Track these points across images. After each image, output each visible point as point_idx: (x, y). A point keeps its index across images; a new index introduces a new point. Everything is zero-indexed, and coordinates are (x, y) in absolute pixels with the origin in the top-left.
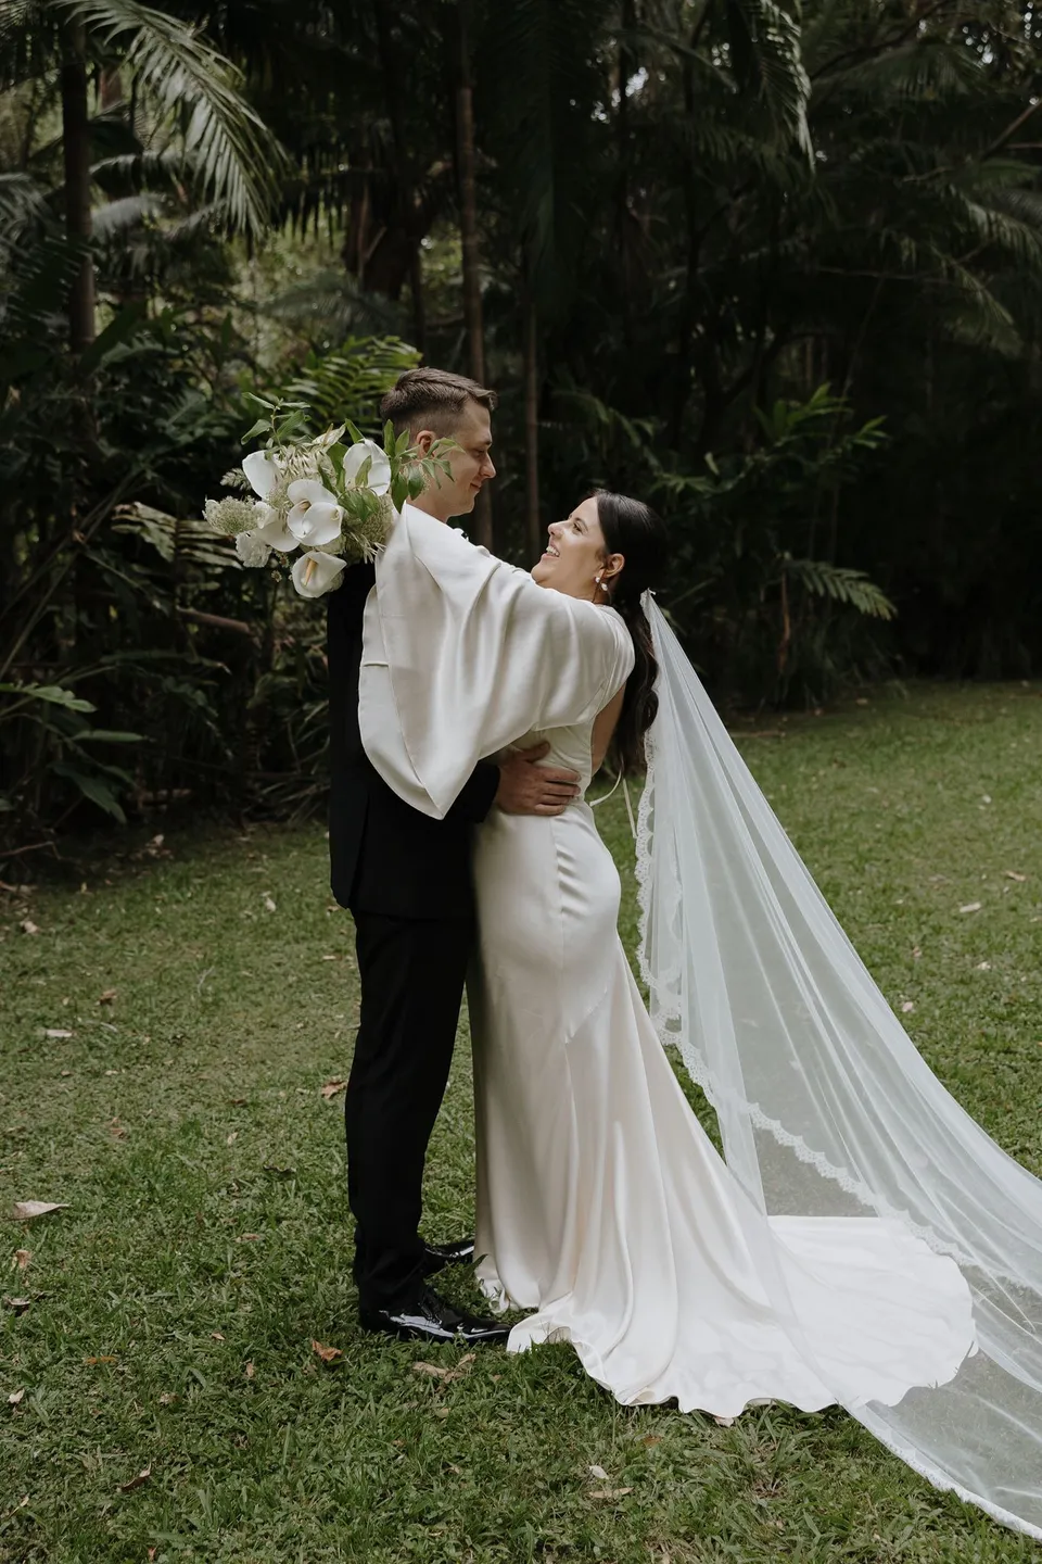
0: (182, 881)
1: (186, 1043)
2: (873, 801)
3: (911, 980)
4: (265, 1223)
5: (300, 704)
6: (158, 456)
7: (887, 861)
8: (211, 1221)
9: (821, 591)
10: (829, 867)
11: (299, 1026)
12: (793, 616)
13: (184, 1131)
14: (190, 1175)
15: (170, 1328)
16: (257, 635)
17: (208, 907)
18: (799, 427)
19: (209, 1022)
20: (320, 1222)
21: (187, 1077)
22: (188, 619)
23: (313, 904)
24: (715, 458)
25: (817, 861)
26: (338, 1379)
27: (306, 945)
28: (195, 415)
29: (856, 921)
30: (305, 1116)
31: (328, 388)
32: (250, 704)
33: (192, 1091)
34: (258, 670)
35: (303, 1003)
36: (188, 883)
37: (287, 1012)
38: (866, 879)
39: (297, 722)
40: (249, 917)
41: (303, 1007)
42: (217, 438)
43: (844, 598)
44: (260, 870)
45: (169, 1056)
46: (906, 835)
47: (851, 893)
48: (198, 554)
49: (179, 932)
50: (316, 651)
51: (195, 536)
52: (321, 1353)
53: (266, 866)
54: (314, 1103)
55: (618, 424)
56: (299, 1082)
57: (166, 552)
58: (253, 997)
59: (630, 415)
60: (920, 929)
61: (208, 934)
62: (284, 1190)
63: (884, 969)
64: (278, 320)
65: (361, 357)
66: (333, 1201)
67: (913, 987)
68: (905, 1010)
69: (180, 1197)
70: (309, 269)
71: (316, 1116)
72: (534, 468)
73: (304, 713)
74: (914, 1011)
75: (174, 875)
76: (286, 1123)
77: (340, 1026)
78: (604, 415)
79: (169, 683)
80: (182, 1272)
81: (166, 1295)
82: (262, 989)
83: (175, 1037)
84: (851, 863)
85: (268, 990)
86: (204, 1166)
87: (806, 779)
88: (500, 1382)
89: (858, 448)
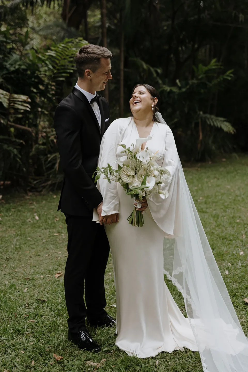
0: (8, 210)
1: (10, 260)
2: (229, 190)
3: (242, 245)
4: (37, 317)
5: (46, 155)
6: (4, 74)
7: (234, 208)
8: (20, 316)
9: (212, 124)
10: (215, 210)
11: (47, 255)
12: (203, 132)
13: (10, 287)
14: (12, 301)
15: (7, 349)
16: (33, 132)
17: (17, 218)
18: (206, 72)
19: (18, 254)
20: (55, 317)
21: (11, 271)
22: (12, 126)
23: (50, 218)
24: (180, 81)
25: (211, 208)
26: (62, 366)
27: (48, 230)
28: (16, 61)
29: (224, 227)
30: (49, 284)
31: (59, 54)
32: (31, 154)
33: (13, 275)
34: (33, 144)
35: (48, 248)
36: (10, 211)
37: (43, 251)
38: (227, 213)
39: (46, 160)
40: (30, 221)
41: (48, 249)
42: (23, 69)
43: (219, 126)
44: (33, 207)
45: (5, 264)
46: (239, 201)
47: (222, 218)
48: (16, 105)
49: (7, 226)
50: (52, 137)
51: (15, 100)
52: (56, 358)
53: (35, 206)
54: (52, 279)
55: (149, 70)
56: (47, 273)
57: (5, 105)
58: (32, 246)
59: (153, 66)
60: (245, 230)
61: (17, 226)
62: (43, 306)
63: (234, 242)
64: (40, 35)
65: (70, 44)
66: (59, 310)
67: (243, 247)
68: (241, 254)
69: (9, 308)
70: (51, 20)
71: (53, 284)
72: (122, 83)
73: (48, 158)
74: (243, 255)
75: (5, 208)
76: (43, 285)
77: (60, 256)
78: (145, 66)
79: (5, 146)
80: (10, 332)
81: (5, 339)
82: (34, 244)
83: (7, 258)
84: (222, 209)
85: (36, 244)
86: (17, 299)
87: (207, 182)
88: (114, 368)
89: (225, 80)
